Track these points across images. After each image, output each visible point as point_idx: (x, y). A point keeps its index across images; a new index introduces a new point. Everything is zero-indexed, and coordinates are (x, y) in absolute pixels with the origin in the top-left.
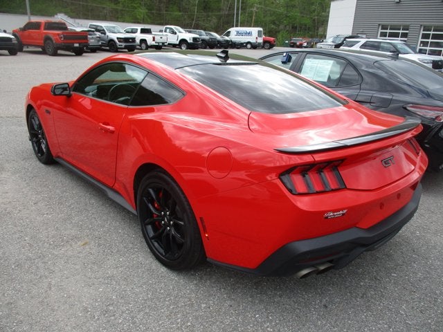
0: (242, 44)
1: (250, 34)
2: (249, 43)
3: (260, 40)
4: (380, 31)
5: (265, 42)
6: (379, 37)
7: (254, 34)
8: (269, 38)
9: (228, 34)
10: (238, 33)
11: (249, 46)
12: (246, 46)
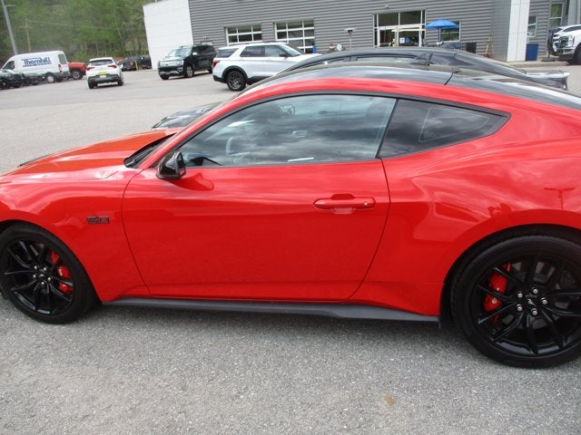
0: (40, 77)
1: (46, 61)
2: (49, 74)
3: (65, 68)
4: (228, 35)
5: (72, 69)
6: (228, 43)
7: (53, 60)
8: (75, 64)
9: (11, 65)
10: (27, 63)
11: (51, 79)
12: (46, 79)
